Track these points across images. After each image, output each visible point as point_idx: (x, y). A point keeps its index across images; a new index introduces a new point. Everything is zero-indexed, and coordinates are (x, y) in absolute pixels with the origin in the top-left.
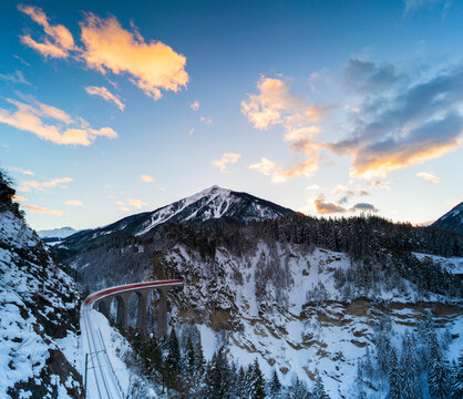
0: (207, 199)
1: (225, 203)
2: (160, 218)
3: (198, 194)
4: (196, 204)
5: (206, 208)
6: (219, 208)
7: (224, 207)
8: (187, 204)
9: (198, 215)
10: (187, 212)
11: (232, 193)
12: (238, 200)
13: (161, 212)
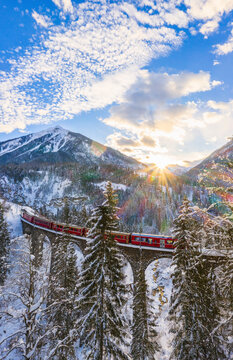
0: (49, 135)
1: (63, 140)
2: (8, 148)
3: (43, 131)
4: (41, 139)
5: (48, 143)
6: (58, 144)
7: (62, 143)
8: (33, 139)
9: (41, 148)
10: (31, 145)
11: (70, 133)
12: (73, 139)
13: (12, 143)
